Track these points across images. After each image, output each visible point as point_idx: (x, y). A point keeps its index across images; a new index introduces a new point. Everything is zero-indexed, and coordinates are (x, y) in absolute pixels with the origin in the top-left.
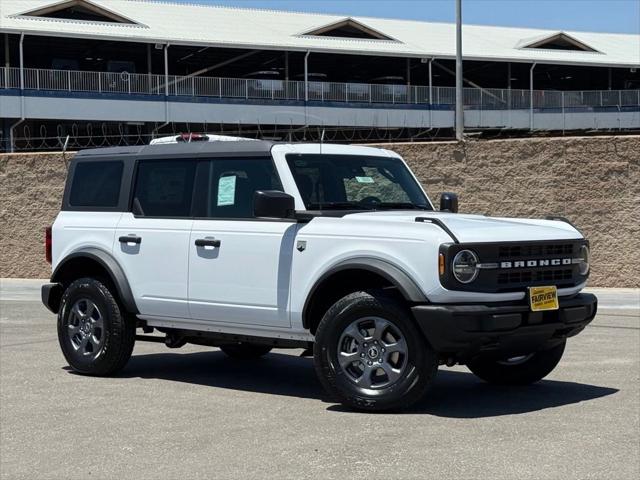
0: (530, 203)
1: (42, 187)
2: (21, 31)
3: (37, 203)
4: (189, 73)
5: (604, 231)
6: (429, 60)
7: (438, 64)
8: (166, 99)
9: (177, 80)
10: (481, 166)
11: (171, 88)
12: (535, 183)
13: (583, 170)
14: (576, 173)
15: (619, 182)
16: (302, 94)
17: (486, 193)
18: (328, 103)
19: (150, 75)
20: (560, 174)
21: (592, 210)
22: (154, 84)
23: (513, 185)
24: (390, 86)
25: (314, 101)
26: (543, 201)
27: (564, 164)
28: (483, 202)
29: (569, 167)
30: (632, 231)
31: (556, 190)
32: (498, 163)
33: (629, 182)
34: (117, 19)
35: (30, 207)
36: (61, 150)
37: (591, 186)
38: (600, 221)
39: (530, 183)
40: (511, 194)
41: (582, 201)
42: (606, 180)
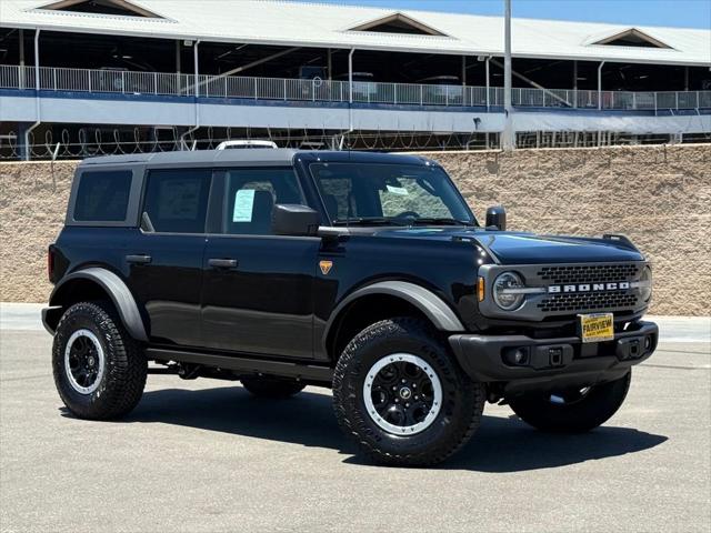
0: (573, 220)
1: (29, 200)
2: (37, 26)
3: (23, 218)
4: (222, 72)
5: (655, 252)
6: (486, 58)
7: (496, 63)
8: (196, 101)
9: (208, 79)
10: (518, 178)
11: (202, 89)
12: (577, 198)
13: (633, 183)
14: (624, 186)
15: (673, 196)
16: (346, 95)
17: (523, 209)
18: (374, 106)
19: (179, 74)
20: (606, 187)
21: (643, 228)
22: (183, 85)
23: (553, 199)
24: (442, 87)
25: (359, 103)
26: (588, 218)
27: (611, 177)
28: (520, 219)
29: (616, 179)
30: (687, 252)
31: (602, 205)
32: (536, 174)
33: (684, 197)
34: (142, 13)
35: (16, 223)
36: (50, 159)
37: (641, 201)
38: (651, 241)
39: (573, 198)
40: (551, 210)
41: (630, 218)
42: (658, 195)
